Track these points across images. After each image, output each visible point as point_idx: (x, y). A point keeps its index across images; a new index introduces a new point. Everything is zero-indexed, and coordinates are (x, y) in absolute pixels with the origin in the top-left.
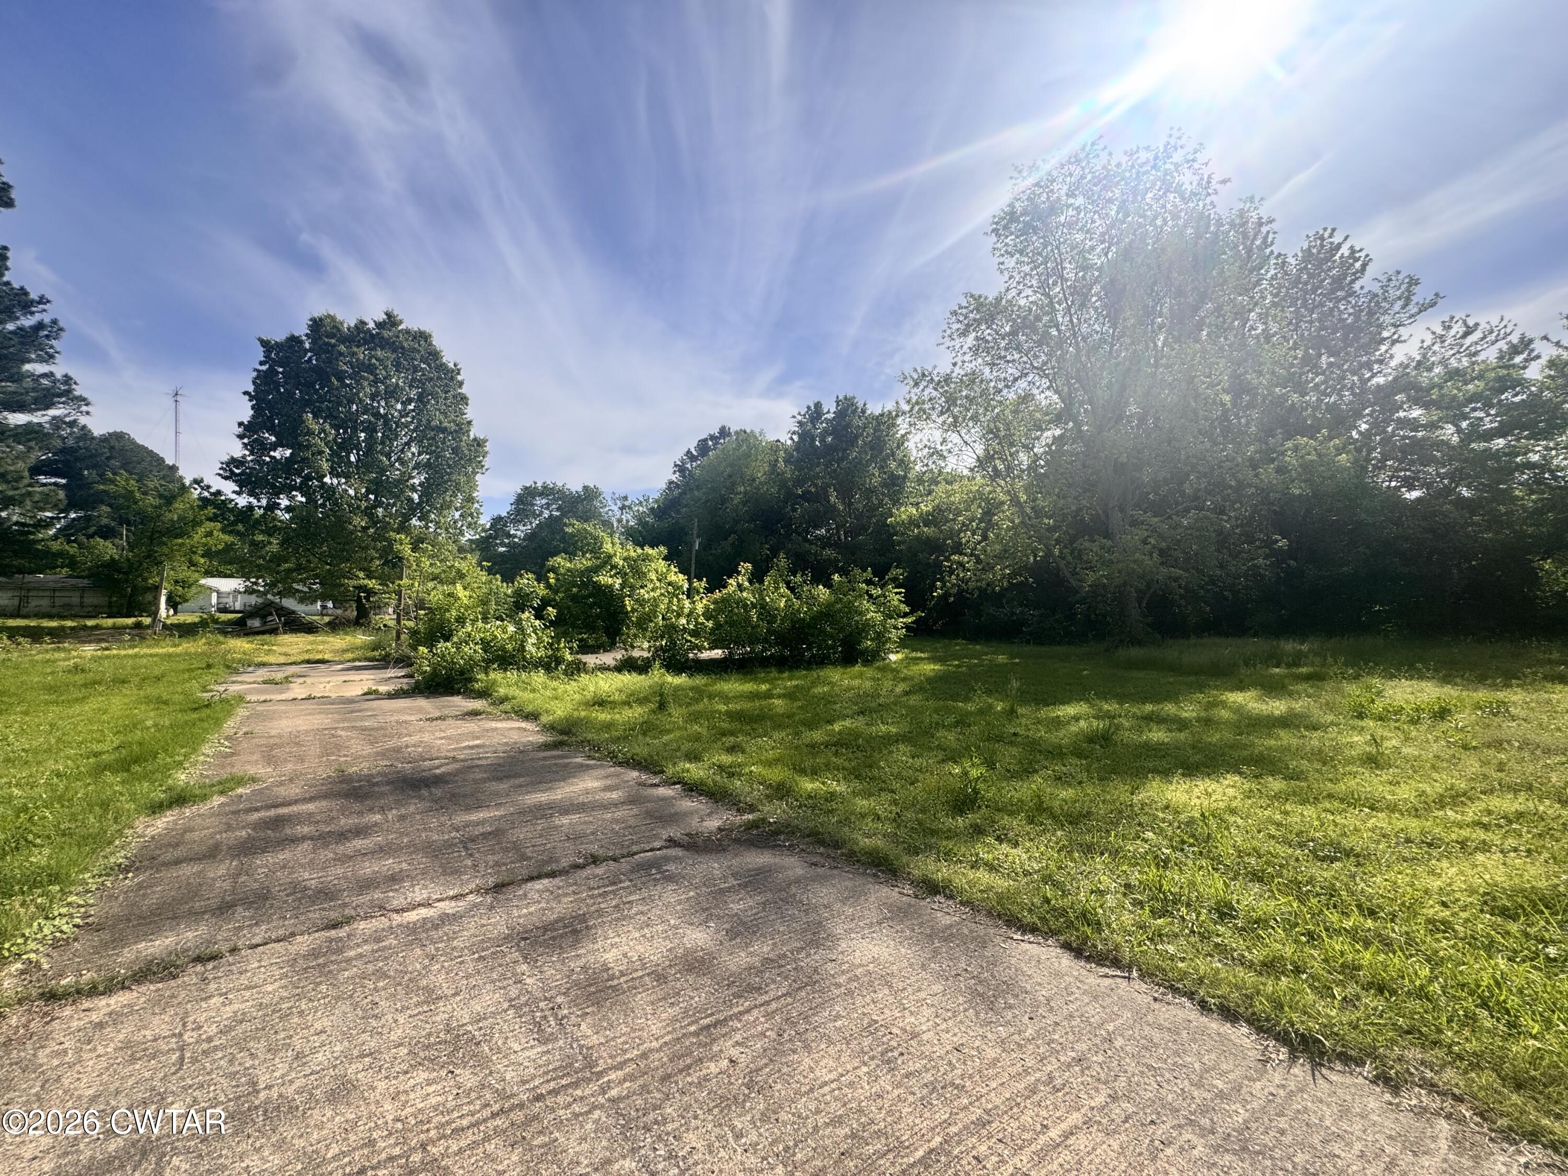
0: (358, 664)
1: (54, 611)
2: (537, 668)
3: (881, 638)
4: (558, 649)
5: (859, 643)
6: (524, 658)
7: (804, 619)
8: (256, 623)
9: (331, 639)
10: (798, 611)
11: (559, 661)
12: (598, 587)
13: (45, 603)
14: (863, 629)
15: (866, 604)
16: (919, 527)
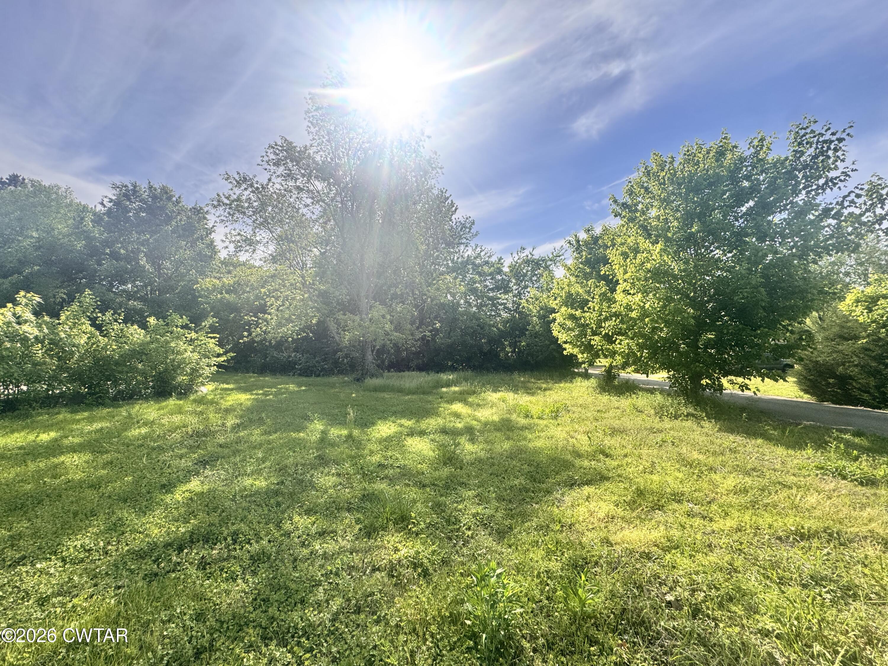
3: (195, 373)
5: (174, 379)
7: (111, 357)
10: (105, 348)
14: (177, 367)
15: (182, 346)
16: (222, 293)
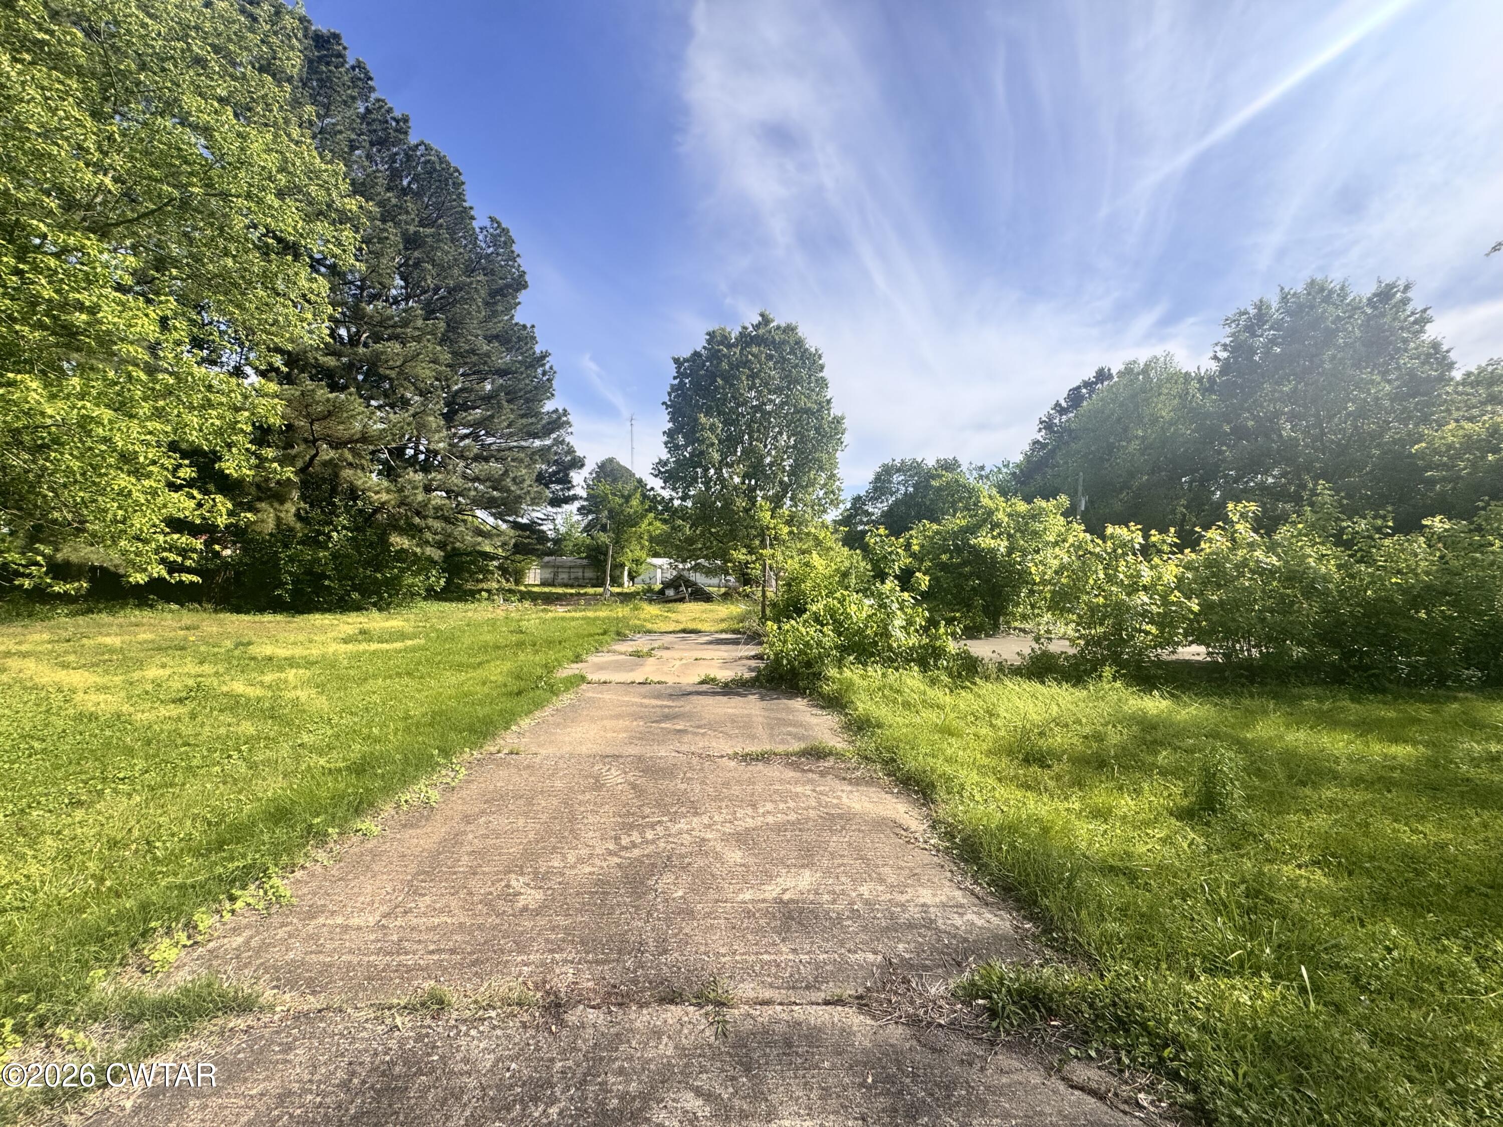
0: (724, 636)
1: (570, 582)
2: (908, 661)
4: (937, 637)
6: (890, 648)
8: (670, 593)
9: (720, 608)
11: (938, 653)
12: (976, 551)
13: (565, 576)
